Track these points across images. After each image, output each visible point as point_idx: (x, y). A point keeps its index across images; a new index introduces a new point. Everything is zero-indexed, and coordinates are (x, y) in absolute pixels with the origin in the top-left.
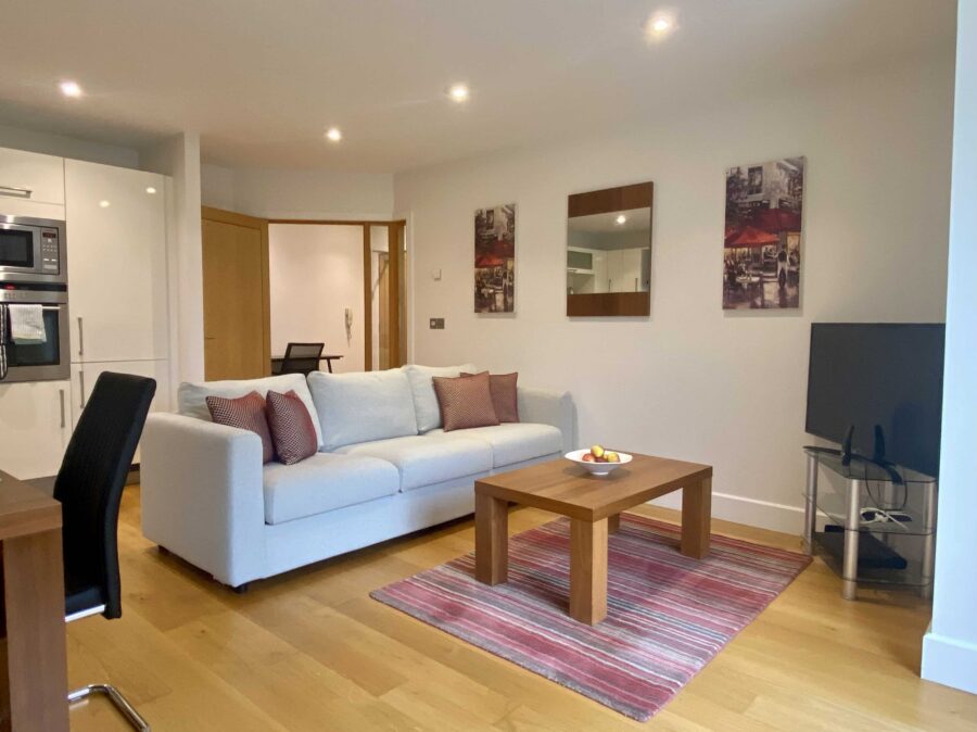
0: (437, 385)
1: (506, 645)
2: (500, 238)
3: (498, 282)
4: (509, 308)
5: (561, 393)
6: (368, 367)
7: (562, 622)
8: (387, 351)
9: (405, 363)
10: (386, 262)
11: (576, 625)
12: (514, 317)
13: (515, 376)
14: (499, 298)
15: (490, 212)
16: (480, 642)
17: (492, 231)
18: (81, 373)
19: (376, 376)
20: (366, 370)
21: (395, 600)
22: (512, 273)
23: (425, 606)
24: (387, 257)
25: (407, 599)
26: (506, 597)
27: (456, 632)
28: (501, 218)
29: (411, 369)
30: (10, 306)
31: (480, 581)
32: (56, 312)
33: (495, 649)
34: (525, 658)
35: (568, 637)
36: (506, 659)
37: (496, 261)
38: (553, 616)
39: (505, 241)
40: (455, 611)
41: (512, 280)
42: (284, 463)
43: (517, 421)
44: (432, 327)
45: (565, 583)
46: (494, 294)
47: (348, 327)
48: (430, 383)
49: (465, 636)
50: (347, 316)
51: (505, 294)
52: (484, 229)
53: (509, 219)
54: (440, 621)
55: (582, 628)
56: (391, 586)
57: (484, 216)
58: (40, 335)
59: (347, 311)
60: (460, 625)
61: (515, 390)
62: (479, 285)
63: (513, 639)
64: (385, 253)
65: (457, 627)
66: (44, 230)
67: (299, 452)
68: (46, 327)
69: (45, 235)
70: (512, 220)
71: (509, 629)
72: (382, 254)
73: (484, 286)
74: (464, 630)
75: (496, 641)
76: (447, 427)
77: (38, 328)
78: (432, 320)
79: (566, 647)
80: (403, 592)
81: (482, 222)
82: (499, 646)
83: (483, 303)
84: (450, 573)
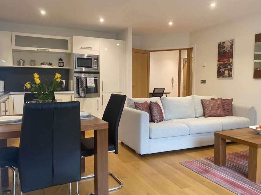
0: (202, 102)
1: (224, 183)
2: (227, 51)
3: (226, 67)
4: (230, 76)
5: (250, 106)
6: (179, 96)
7: (245, 180)
8: (186, 91)
9: (191, 94)
10: (186, 61)
11: (250, 182)
12: (232, 79)
13: (232, 100)
14: (227, 72)
15: (224, 43)
16: (215, 181)
17: (224, 49)
18: (102, 96)
19: (181, 98)
20: (178, 97)
21: (187, 165)
22: (232, 63)
23: (197, 169)
24: (186, 60)
25: (192, 166)
26: (225, 170)
27: (207, 177)
28: (228, 44)
29: (193, 96)
30: (87, 78)
31: (216, 164)
32: (97, 79)
33: (220, 184)
34: (230, 188)
35: (247, 185)
36: (223, 187)
37: (226, 60)
38: (242, 178)
39: (229, 52)
40: (207, 171)
41: (232, 66)
42: (154, 122)
43: (232, 116)
44: (201, 83)
45: (247, 169)
46: (225, 71)
47: (172, 83)
48: (200, 101)
49: (210, 179)
50: (172, 80)
51: (229, 71)
52: (221, 49)
53: (231, 45)
54: (201, 173)
55: (252, 183)
56: (186, 162)
57: (222, 44)
58: (93, 85)
59: (172, 78)
60: (208, 176)
61: (232, 104)
62: (219, 68)
63: (226, 182)
64: (186, 59)
65: (207, 176)
66: (94, 58)
67: (159, 120)
68: (95, 83)
69: (95, 59)
70: (232, 45)
71: (226, 179)
72: (184, 59)
73: (221, 69)
74: (209, 177)
75: (220, 181)
76: (206, 116)
77: (93, 83)
78: (201, 80)
79: (246, 187)
80: (190, 164)
81: (221, 46)
82: (222, 183)
83: (220, 74)
84: (205, 161)
